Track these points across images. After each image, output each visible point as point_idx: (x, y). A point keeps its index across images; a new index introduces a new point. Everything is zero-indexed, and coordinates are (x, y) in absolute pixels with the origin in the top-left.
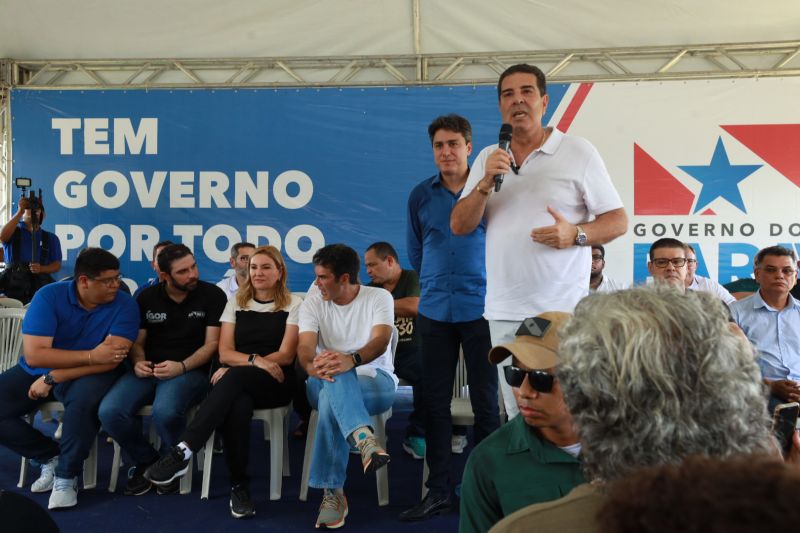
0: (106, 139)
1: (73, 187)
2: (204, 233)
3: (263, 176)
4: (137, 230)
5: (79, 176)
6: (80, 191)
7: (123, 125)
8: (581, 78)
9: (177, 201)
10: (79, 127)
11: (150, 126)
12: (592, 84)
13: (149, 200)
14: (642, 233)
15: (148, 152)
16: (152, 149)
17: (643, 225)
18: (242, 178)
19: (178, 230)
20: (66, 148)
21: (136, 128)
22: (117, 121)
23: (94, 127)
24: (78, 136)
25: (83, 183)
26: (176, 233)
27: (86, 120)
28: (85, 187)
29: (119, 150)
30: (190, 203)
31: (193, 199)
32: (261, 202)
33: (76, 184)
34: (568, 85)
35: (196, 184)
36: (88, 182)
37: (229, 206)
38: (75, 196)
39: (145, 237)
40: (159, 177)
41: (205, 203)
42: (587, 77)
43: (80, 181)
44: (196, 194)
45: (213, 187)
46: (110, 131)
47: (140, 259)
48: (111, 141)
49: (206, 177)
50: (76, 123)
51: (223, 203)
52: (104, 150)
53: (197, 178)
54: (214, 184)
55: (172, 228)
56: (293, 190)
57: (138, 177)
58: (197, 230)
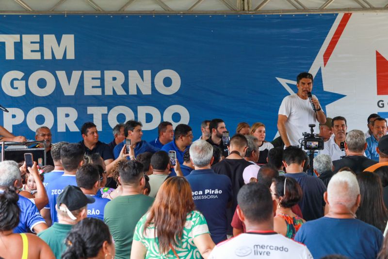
0: (38, 49)
1: (15, 82)
2: (108, 112)
3: (147, 74)
4: (61, 111)
5: (20, 74)
6: (21, 85)
7: (50, 40)
8: (344, 9)
9: (89, 91)
10: (19, 41)
11: (69, 40)
12: (351, 14)
13: (69, 90)
14: (382, 106)
15: (68, 58)
16: (71, 55)
17: (383, 101)
18: (133, 74)
19: (91, 110)
20: (10, 55)
21: (59, 41)
22: (46, 37)
23: (29, 41)
24: (18, 46)
25: (22, 79)
26: (89, 113)
27: (24, 36)
28: (24, 82)
29: (48, 56)
30: (98, 92)
31: (101, 89)
32: (146, 91)
33: (18, 80)
34: (337, 15)
35: (102, 79)
36: (26, 78)
37: (125, 93)
38: (17, 88)
39: (67, 115)
40: (76, 75)
41: (109, 92)
42: (349, 9)
43: (20, 78)
44: (102, 86)
45: (114, 81)
46: (41, 43)
47: (64, 130)
48: (41, 50)
49: (109, 74)
50: (16, 38)
51: (121, 92)
52: (37, 56)
53: (103, 74)
54: (114, 79)
55: (87, 109)
56: (168, 82)
57: (61, 75)
58: (104, 110)
